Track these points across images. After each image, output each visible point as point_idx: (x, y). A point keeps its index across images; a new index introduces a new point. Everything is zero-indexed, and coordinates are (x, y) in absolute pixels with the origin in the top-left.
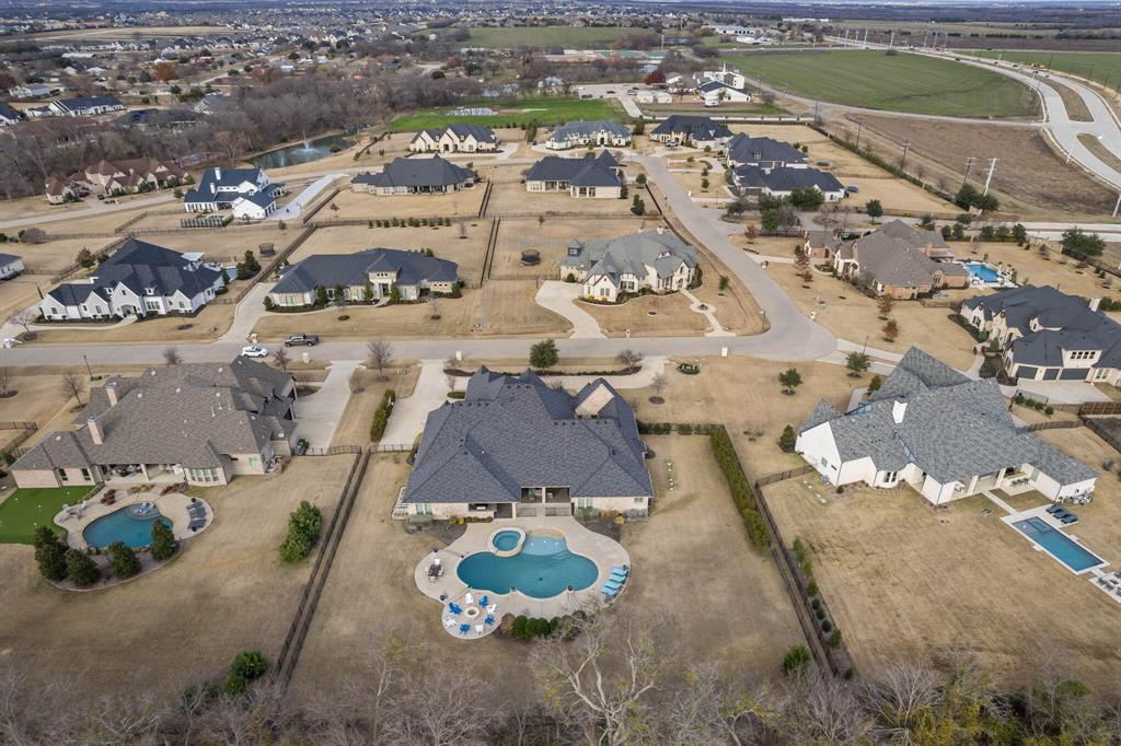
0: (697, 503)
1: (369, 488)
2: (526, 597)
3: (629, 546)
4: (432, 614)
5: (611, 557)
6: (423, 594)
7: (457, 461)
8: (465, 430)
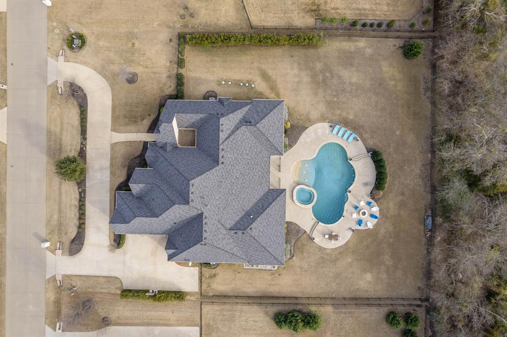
0: (270, 72)
1: (244, 290)
2: (354, 184)
3: (310, 122)
4: (360, 235)
5: (320, 134)
6: (348, 241)
7: (257, 234)
8: (224, 232)
